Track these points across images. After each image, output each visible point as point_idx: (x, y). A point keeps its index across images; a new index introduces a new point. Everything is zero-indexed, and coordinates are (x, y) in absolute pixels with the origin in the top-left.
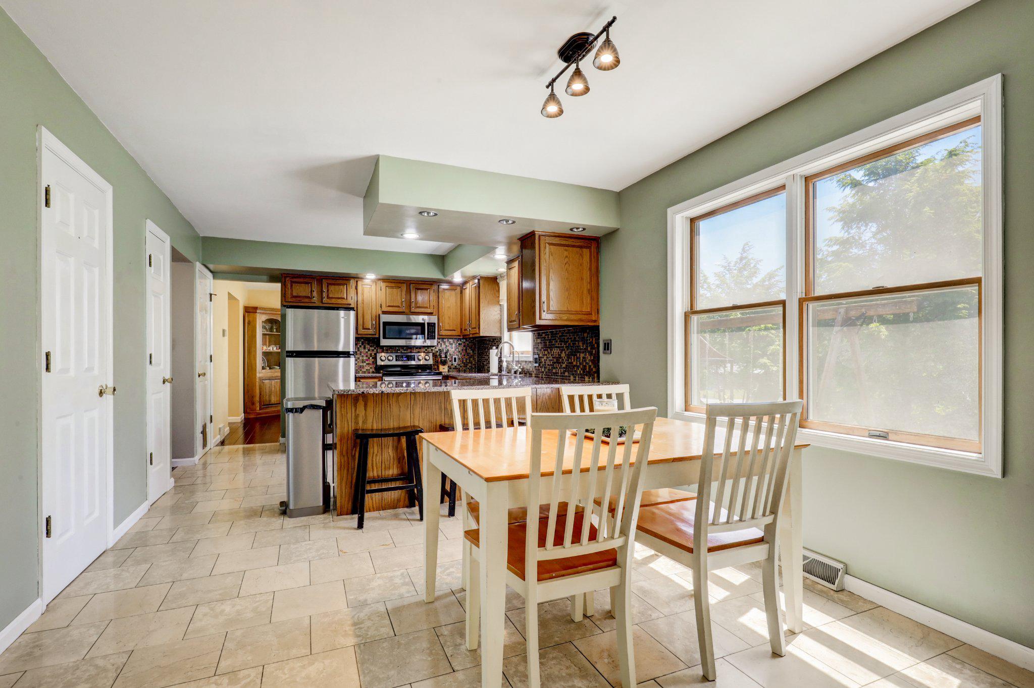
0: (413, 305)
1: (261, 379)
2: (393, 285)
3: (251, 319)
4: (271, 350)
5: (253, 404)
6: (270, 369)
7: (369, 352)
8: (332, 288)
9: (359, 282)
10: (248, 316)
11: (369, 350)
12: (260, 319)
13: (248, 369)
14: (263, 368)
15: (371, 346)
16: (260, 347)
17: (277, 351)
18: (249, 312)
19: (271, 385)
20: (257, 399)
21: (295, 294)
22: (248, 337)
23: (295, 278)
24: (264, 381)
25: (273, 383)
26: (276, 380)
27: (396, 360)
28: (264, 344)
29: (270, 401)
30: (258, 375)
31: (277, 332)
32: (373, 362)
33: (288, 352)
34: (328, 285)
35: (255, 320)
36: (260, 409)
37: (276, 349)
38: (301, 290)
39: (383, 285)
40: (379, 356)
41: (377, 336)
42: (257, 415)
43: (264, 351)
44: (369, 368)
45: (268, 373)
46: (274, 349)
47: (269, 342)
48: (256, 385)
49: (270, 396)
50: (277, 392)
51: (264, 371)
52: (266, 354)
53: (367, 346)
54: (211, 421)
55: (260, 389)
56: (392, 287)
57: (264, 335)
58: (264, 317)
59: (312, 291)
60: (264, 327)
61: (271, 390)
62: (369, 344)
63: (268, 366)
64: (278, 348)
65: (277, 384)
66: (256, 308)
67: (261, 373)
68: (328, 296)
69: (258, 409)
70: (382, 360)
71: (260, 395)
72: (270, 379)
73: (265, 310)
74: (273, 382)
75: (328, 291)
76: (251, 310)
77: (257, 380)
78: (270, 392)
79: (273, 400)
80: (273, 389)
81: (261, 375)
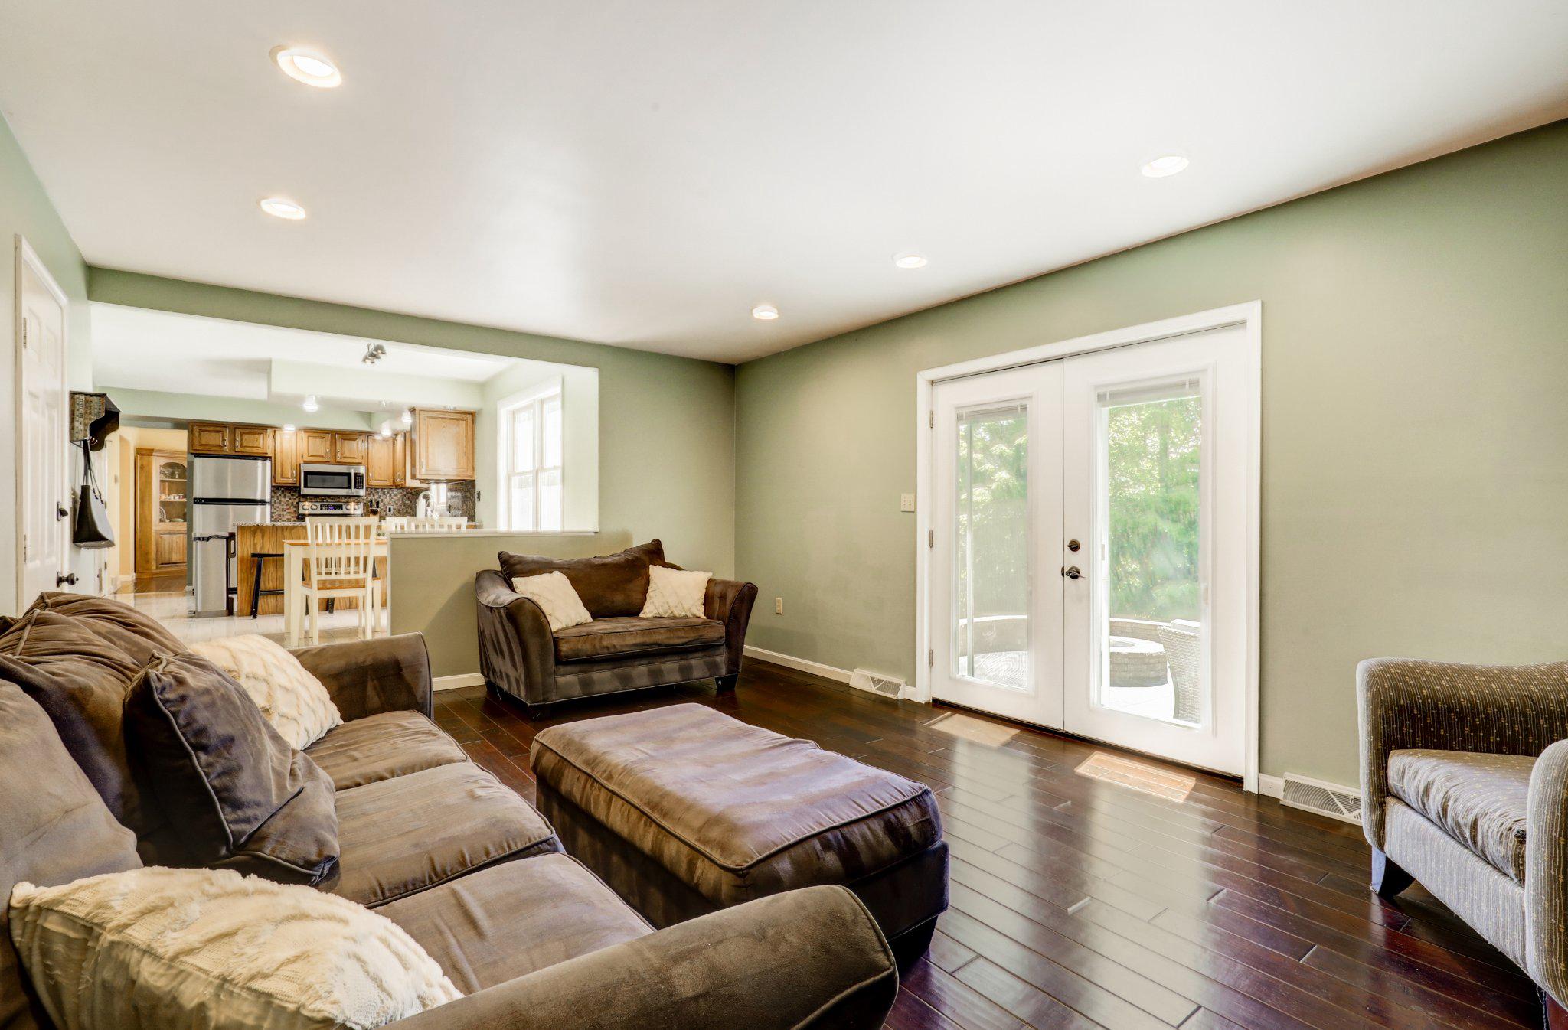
0: (339, 455)
1: (160, 534)
2: (316, 435)
3: (144, 463)
4: (172, 499)
5: (148, 561)
6: (171, 521)
7: (290, 501)
8: (246, 437)
9: (277, 432)
10: (141, 459)
11: (290, 499)
12: (156, 464)
13: (141, 521)
14: (161, 521)
15: (292, 495)
16: (157, 496)
17: (180, 500)
18: (143, 455)
19: (173, 540)
20: (153, 555)
21: (203, 442)
22: (141, 484)
23: (204, 426)
25: (175, 539)
26: (178, 535)
27: (321, 509)
28: (162, 491)
29: (170, 559)
30: (154, 529)
31: (180, 478)
32: (295, 511)
33: (195, 499)
34: (242, 434)
35: (150, 464)
36: (157, 568)
37: (179, 497)
38: (212, 439)
39: (304, 435)
40: (301, 504)
41: (298, 485)
42: (153, 573)
43: (162, 500)
44: (290, 517)
45: (167, 525)
46: (175, 498)
47: (169, 490)
48: (151, 541)
49: (170, 553)
50: (179, 548)
51: (162, 523)
52: (163, 504)
53: (288, 495)
54: (106, 568)
55: (157, 544)
56: (316, 437)
57: (162, 481)
58: (163, 461)
59: (223, 440)
60: (162, 473)
61: (172, 546)
62: (290, 493)
63: (168, 518)
64: (182, 495)
65: (181, 540)
66: (152, 450)
67: (157, 524)
68: (241, 444)
69: (154, 567)
70: (303, 509)
71: (157, 551)
72: (171, 533)
73: (163, 452)
74: (175, 537)
75: (242, 440)
76: (144, 452)
77: (153, 534)
78: (172, 549)
79: (175, 558)
80: (174, 545)
81: (158, 529)
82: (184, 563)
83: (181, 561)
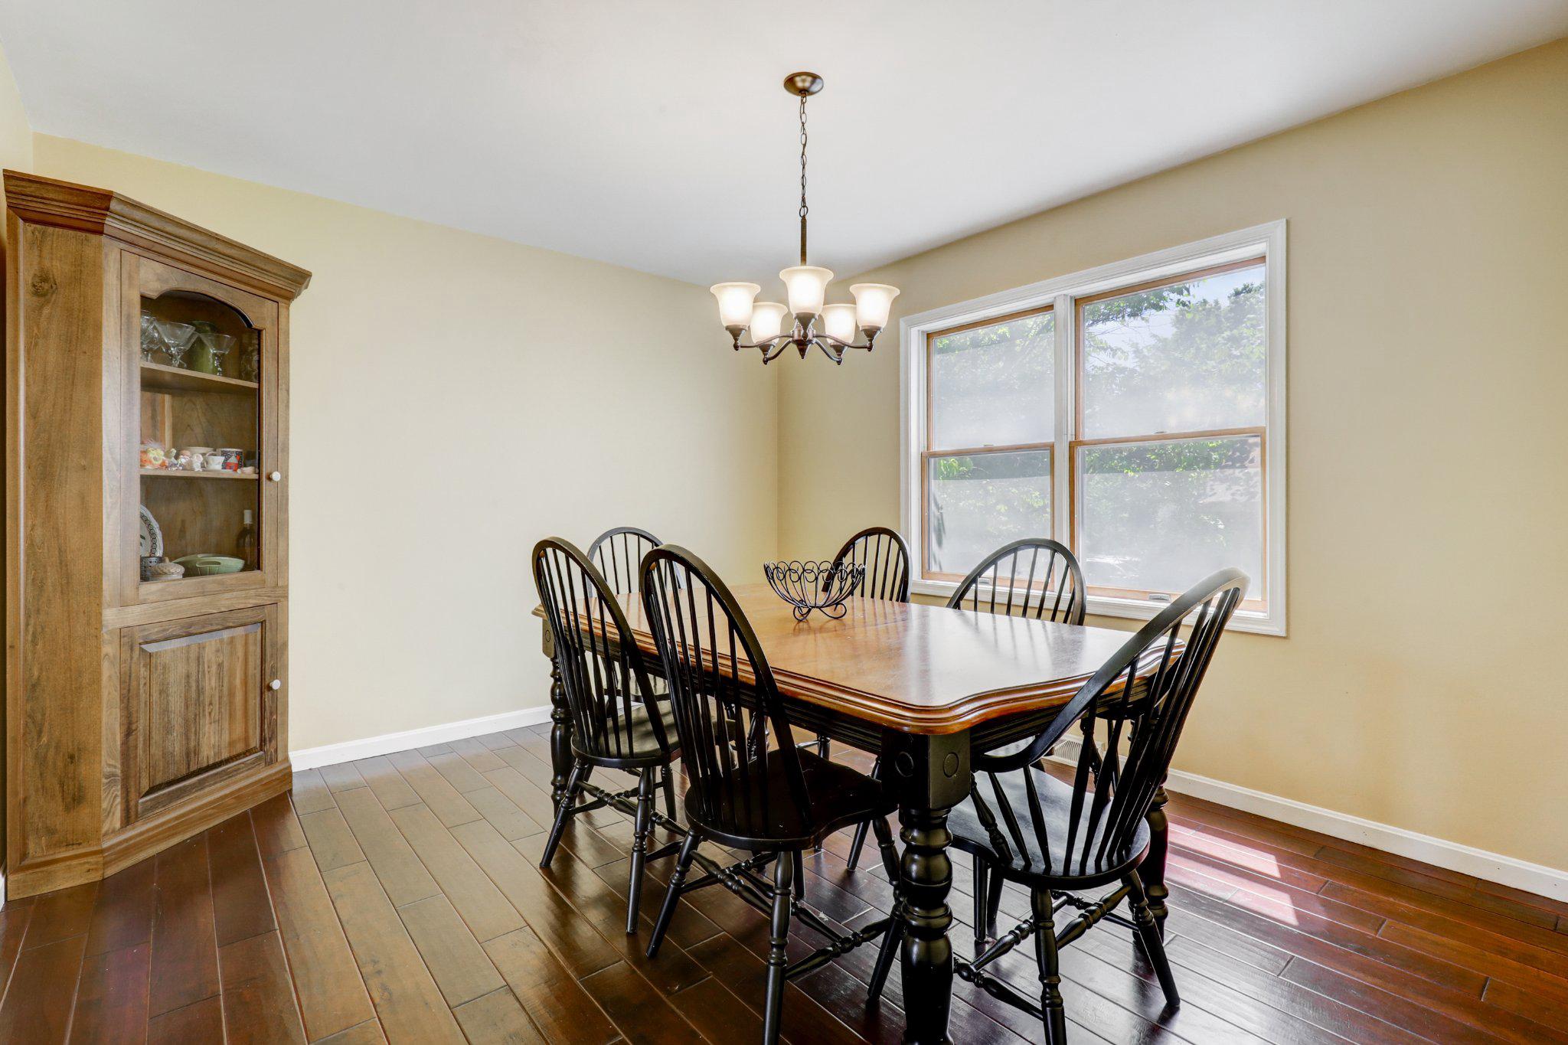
1: (131, 641)
3: (59, 268)
4: (197, 467)
5: (75, 798)
6: (190, 572)
10: (38, 244)
14: (143, 572)
17: (228, 473)
19: (199, 659)
20: (108, 760)
24: (151, 648)
25: (209, 654)
26: (226, 634)
28: (147, 432)
29: (190, 753)
30: (112, 617)
35: (85, 276)
37: (225, 465)
42: (106, 864)
43: (149, 470)
47: (177, 429)
48: (96, 680)
49: (191, 725)
50: (231, 694)
51: (152, 588)
52: (155, 489)
55: (127, 699)
57: (146, 381)
58: (155, 278)
60: (153, 349)
61: (200, 691)
63: (171, 554)
64: (233, 460)
65: (232, 653)
66: (100, 201)
71: (129, 732)
74: (211, 642)
77: (109, 649)
78: (199, 702)
79: (213, 741)
80: (210, 683)
81: (133, 616)
82: (248, 752)
83: (240, 748)
